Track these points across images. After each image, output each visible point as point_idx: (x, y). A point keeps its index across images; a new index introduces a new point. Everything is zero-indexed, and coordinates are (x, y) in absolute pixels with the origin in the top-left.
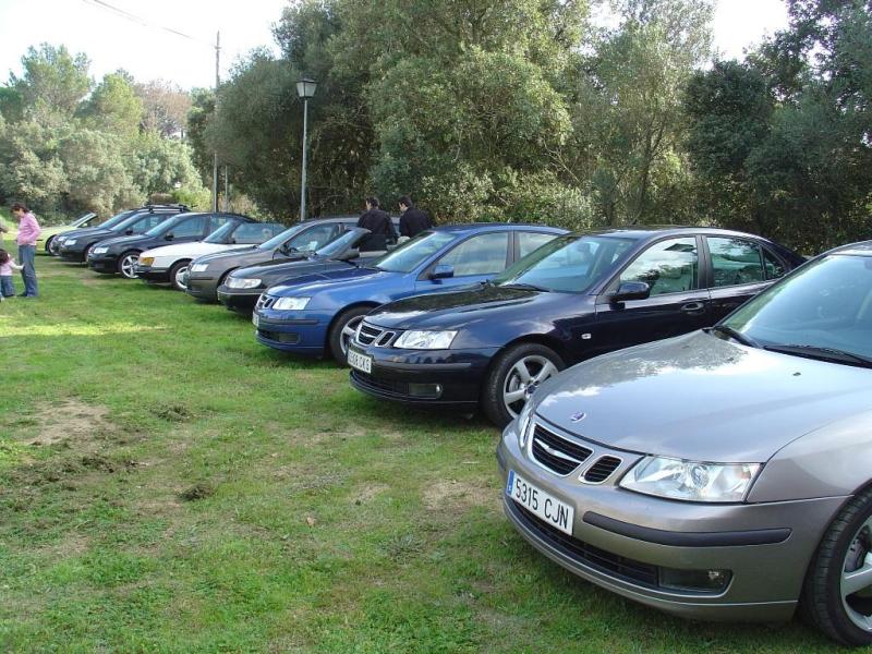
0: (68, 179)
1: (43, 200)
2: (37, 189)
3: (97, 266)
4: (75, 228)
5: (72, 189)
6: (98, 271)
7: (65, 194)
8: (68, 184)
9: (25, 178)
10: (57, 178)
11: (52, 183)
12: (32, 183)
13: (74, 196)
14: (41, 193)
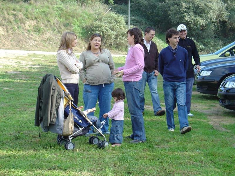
0: (227, 9)
1: (203, 28)
2: (198, 18)
3: (227, 102)
4: (217, 57)
5: (230, 17)
6: (227, 107)
7: (223, 23)
8: (226, 13)
9: (189, 8)
10: (217, 8)
11: (211, 13)
12: (195, 13)
13: (231, 24)
14: (201, 21)
